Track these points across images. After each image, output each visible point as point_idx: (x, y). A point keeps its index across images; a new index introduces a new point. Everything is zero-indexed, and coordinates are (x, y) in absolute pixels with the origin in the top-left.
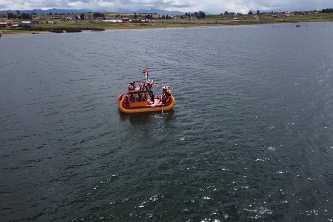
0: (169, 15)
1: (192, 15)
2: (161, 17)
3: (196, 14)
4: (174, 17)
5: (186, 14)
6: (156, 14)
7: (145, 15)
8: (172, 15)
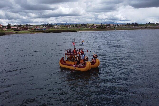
0: (118, 25)
1: (131, 24)
2: (114, 25)
3: (133, 24)
4: (121, 25)
5: (128, 24)
6: (112, 24)
7: (106, 25)
8: (120, 24)
